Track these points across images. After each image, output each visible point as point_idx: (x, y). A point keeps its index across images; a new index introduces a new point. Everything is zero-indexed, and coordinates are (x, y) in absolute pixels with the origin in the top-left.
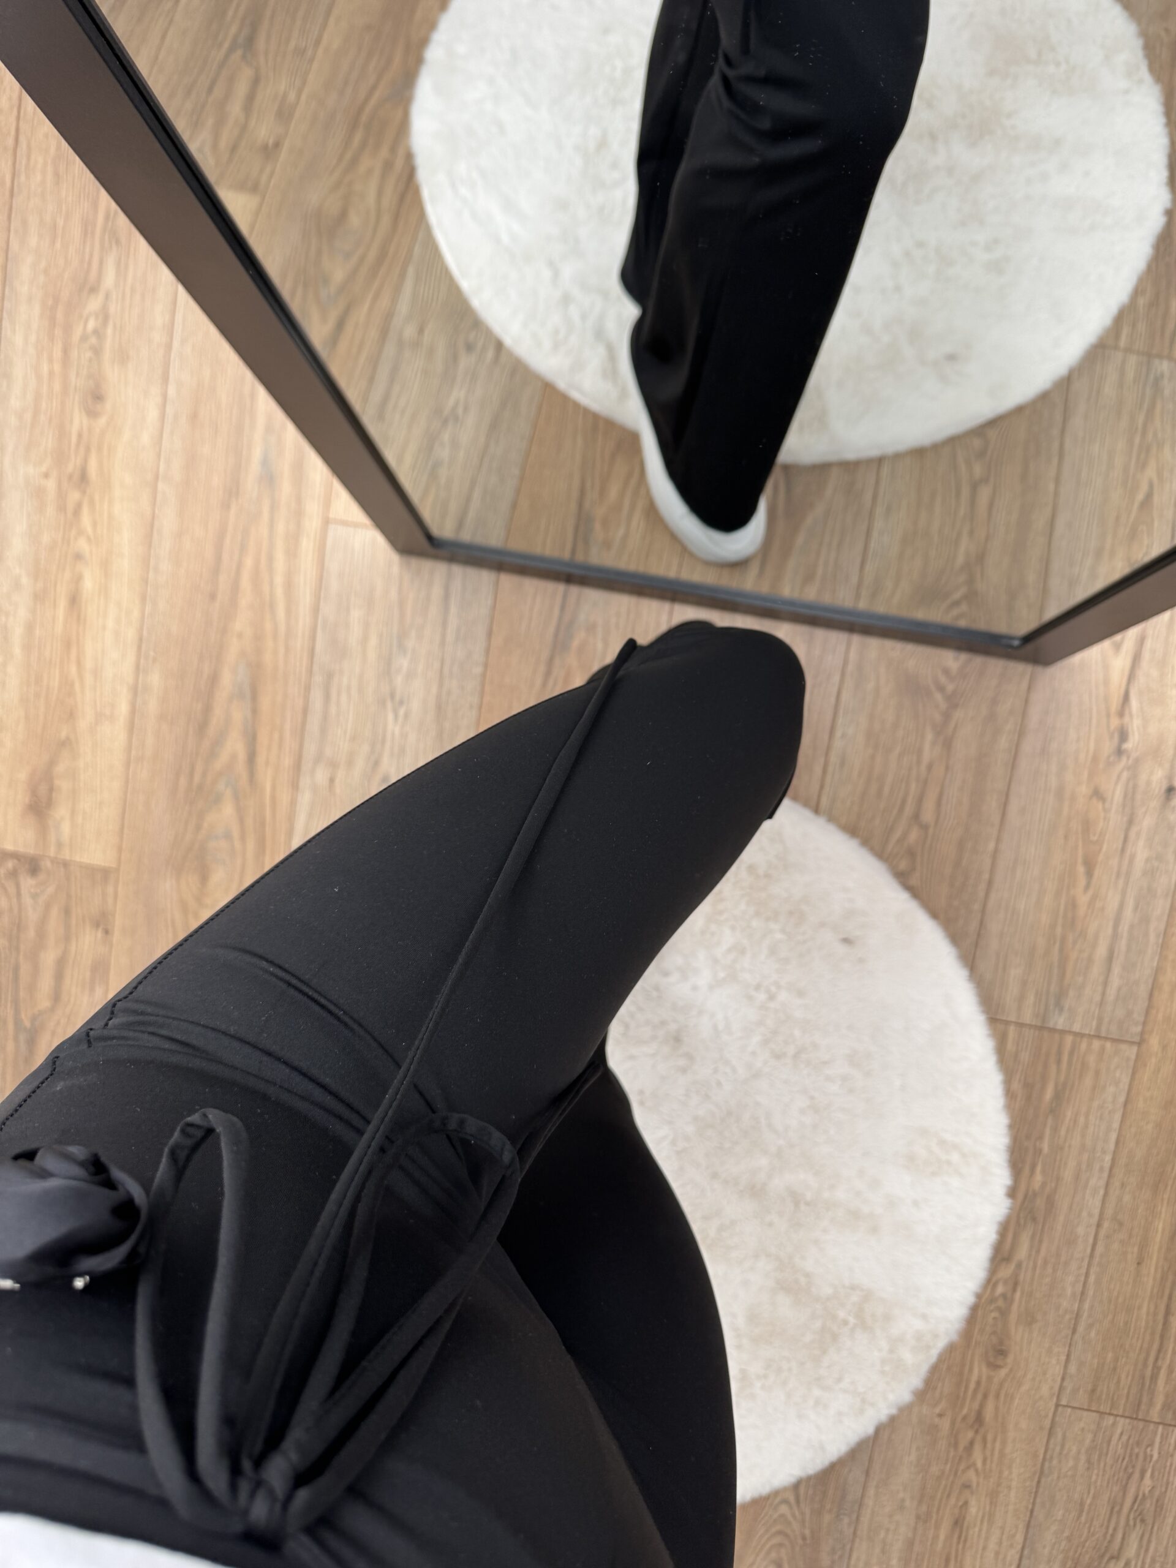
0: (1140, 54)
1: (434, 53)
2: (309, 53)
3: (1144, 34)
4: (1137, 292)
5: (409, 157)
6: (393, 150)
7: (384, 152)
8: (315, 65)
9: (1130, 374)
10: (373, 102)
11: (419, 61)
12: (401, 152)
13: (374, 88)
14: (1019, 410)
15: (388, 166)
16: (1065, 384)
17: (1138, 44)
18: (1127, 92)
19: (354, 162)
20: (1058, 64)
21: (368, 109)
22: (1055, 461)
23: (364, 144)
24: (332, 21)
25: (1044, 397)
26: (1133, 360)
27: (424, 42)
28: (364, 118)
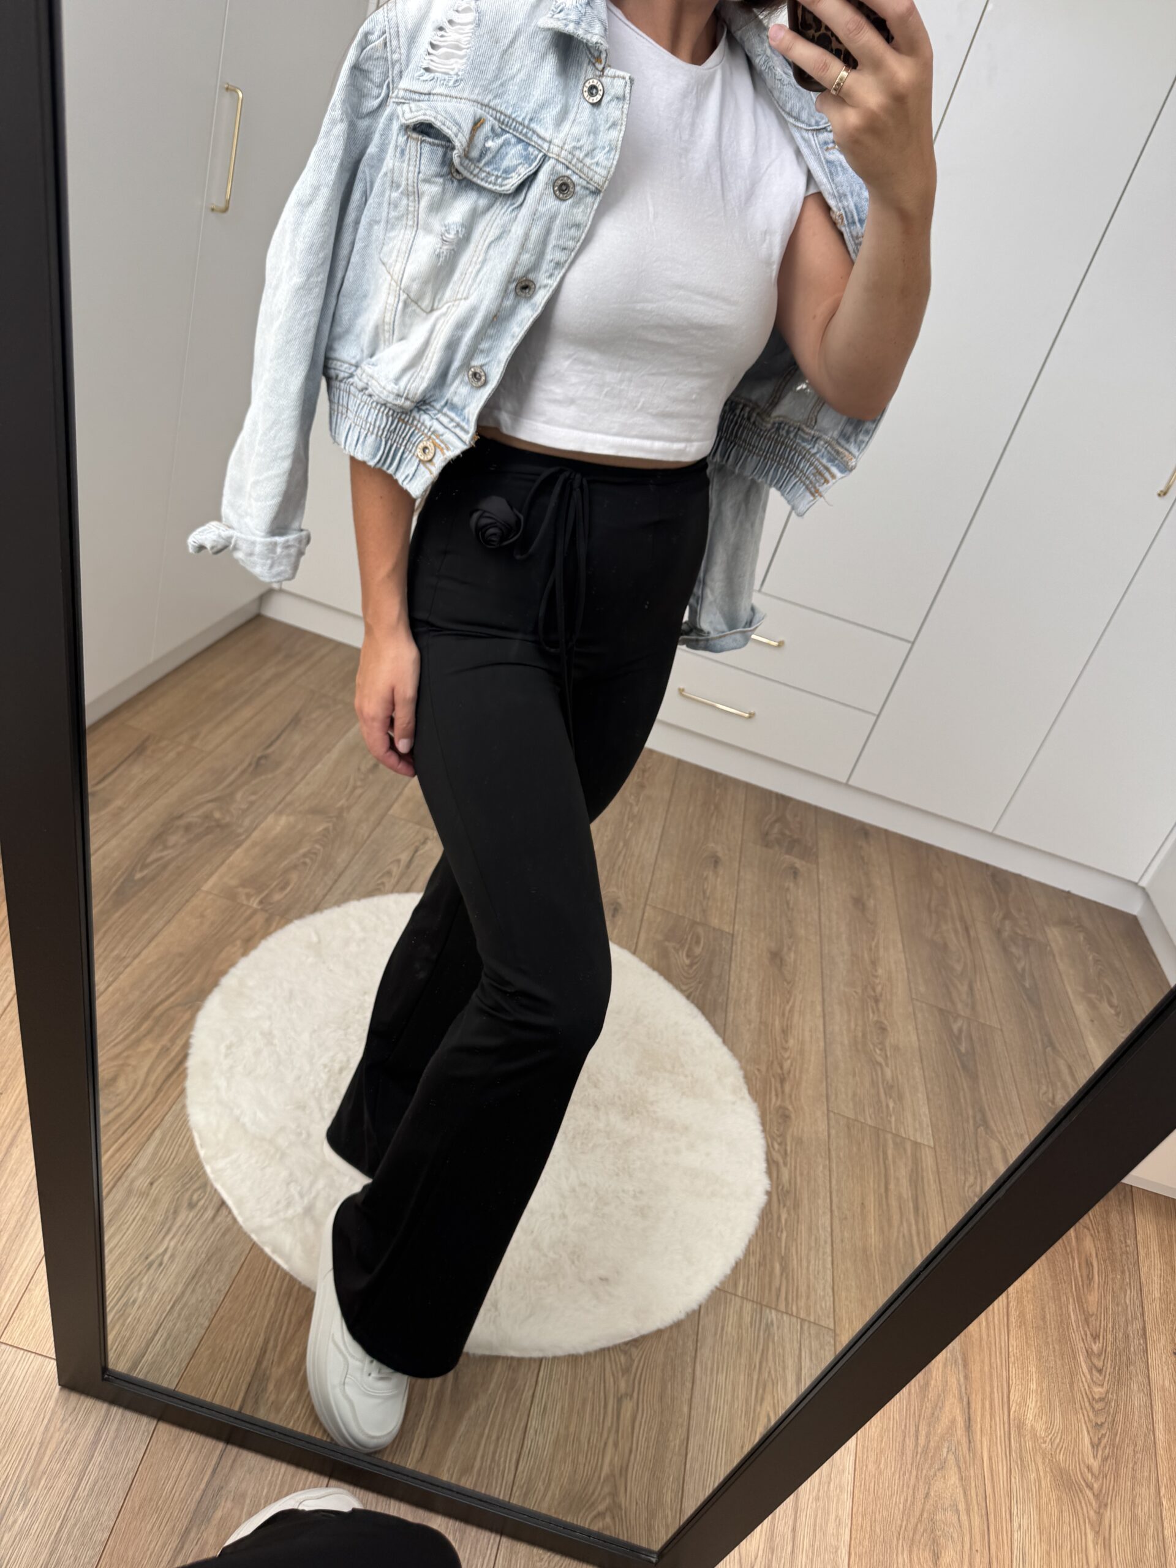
0: (742, 1081)
1: (229, 981)
2: (128, 961)
3: (742, 1068)
4: (748, 1252)
5: (186, 1046)
6: (173, 1040)
7: (165, 1041)
8: (129, 969)
9: (747, 1319)
10: (167, 1004)
11: (215, 984)
12: (180, 1043)
13: (172, 994)
14: (659, 1333)
15: (165, 1050)
16: (695, 1316)
17: (741, 1073)
18: (734, 1103)
19: (138, 1042)
20: (686, 1076)
21: (161, 1008)
22: (689, 1385)
23: (149, 1031)
24: (153, 944)
25: (678, 1325)
26: (748, 1307)
27: (223, 973)
28: (157, 1013)
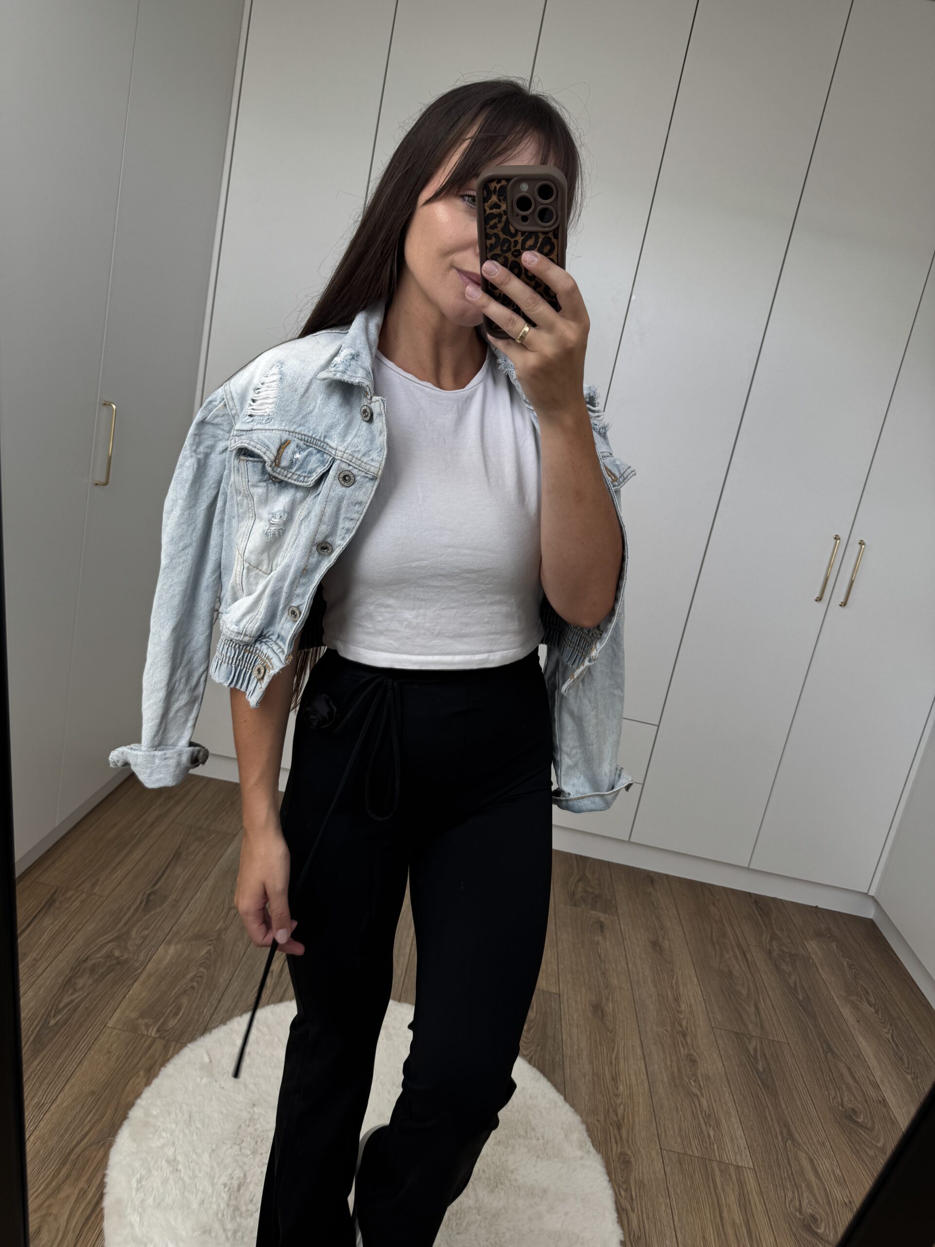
0: (585, 1134)
1: (136, 1113)
3: (584, 1122)
5: (102, 1185)
6: (89, 1182)
7: (82, 1184)
8: (48, 1116)
10: (82, 1146)
11: (125, 1117)
12: (95, 1183)
13: (87, 1134)
15: (83, 1192)
17: (583, 1128)
18: (582, 1158)
19: (58, 1188)
20: (538, 1139)
21: (78, 1150)
23: (68, 1176)
24: (67, 1087)
27: (131, 1105)
28: (73, 1156)
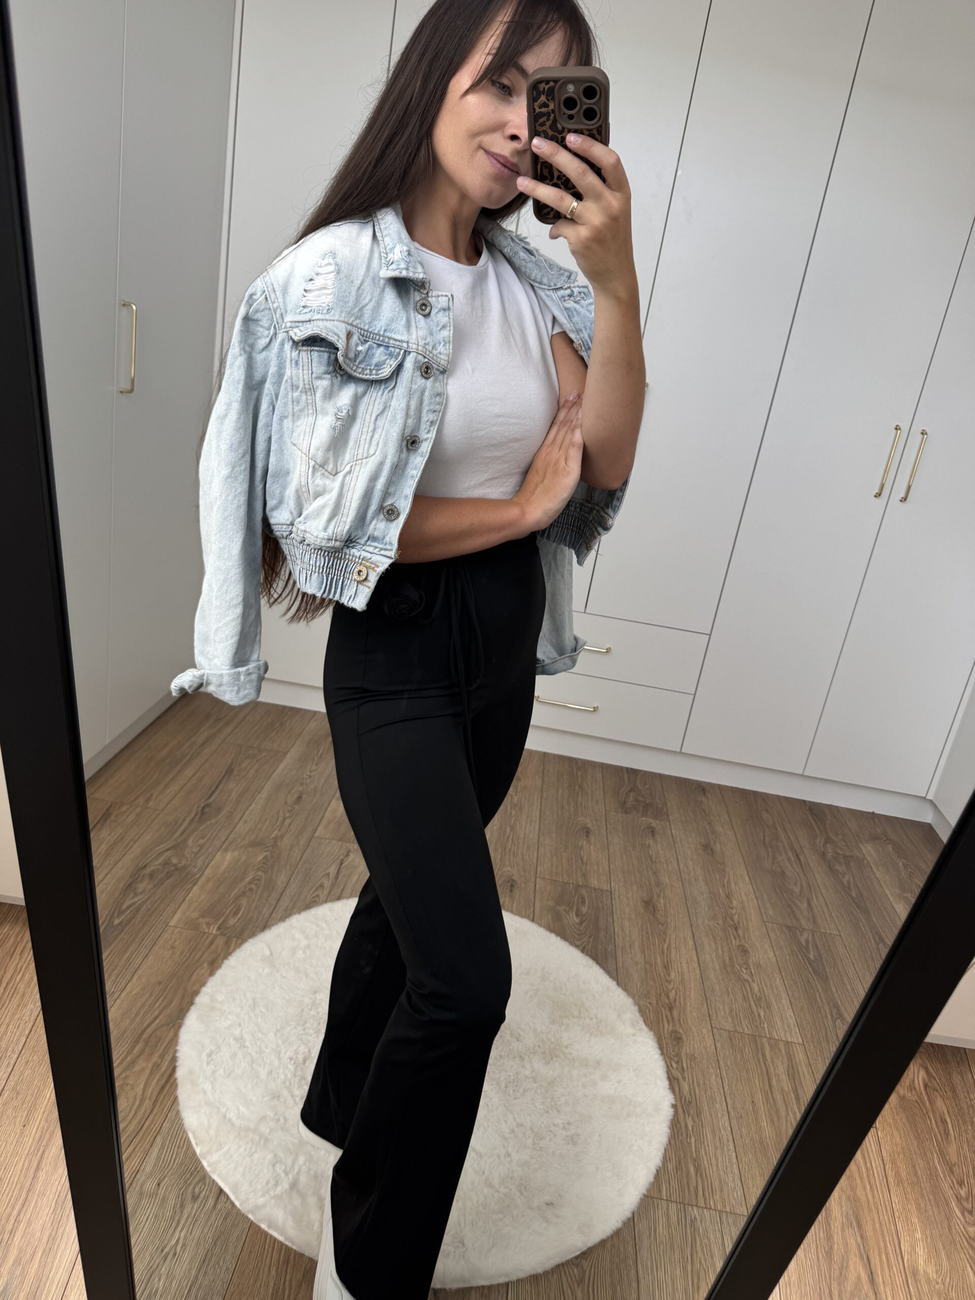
0: (638, 1014)
1: (202, 999)
2: (116, 995)
3: (636, 1004)
4: (665, 1159)
5: (174, 1059)
6: (162, 1057)
7: (155, 1058)
8: (118, 1002)
9: (674, 1219)
10: (153, 1026)
11: (192, 1003)
12: (168, 1058)
13: (157, 1017)
14: (603, 1243)
15: (157, 1066)
16: (631, 1223)
17: (635, 1009)
18: (634, 1035)
19: (133, 1062)
20: (591, 1019)
21: (149, 1031)
22: (634, 1285)
23: (141, 1053)
24: (135, 977)
25: (617, 1233)
26: (673, 1207)
27: (196, 993)
28: (145, 1036)
